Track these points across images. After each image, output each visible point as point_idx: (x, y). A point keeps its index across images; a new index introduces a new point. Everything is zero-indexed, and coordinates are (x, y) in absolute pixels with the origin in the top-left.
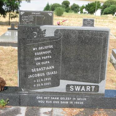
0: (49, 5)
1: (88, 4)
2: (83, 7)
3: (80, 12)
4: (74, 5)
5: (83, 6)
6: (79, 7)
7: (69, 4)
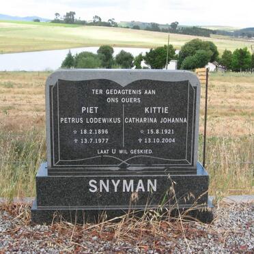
0: (72, 55)
1: (151, 51)
2: (140, 58)
3: (135, 67)
4: (123, 53)
5: (141, 55)
6: (132, 58)
7: (113, 52)
